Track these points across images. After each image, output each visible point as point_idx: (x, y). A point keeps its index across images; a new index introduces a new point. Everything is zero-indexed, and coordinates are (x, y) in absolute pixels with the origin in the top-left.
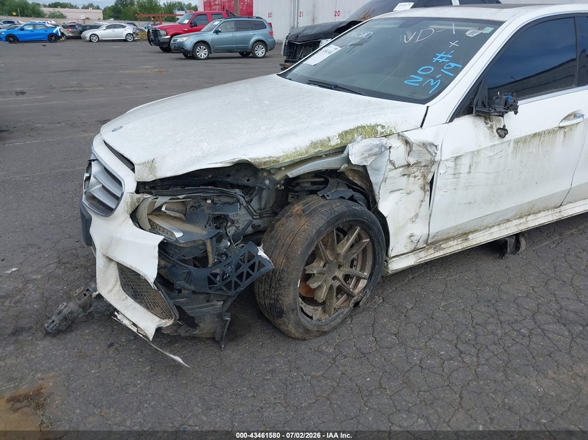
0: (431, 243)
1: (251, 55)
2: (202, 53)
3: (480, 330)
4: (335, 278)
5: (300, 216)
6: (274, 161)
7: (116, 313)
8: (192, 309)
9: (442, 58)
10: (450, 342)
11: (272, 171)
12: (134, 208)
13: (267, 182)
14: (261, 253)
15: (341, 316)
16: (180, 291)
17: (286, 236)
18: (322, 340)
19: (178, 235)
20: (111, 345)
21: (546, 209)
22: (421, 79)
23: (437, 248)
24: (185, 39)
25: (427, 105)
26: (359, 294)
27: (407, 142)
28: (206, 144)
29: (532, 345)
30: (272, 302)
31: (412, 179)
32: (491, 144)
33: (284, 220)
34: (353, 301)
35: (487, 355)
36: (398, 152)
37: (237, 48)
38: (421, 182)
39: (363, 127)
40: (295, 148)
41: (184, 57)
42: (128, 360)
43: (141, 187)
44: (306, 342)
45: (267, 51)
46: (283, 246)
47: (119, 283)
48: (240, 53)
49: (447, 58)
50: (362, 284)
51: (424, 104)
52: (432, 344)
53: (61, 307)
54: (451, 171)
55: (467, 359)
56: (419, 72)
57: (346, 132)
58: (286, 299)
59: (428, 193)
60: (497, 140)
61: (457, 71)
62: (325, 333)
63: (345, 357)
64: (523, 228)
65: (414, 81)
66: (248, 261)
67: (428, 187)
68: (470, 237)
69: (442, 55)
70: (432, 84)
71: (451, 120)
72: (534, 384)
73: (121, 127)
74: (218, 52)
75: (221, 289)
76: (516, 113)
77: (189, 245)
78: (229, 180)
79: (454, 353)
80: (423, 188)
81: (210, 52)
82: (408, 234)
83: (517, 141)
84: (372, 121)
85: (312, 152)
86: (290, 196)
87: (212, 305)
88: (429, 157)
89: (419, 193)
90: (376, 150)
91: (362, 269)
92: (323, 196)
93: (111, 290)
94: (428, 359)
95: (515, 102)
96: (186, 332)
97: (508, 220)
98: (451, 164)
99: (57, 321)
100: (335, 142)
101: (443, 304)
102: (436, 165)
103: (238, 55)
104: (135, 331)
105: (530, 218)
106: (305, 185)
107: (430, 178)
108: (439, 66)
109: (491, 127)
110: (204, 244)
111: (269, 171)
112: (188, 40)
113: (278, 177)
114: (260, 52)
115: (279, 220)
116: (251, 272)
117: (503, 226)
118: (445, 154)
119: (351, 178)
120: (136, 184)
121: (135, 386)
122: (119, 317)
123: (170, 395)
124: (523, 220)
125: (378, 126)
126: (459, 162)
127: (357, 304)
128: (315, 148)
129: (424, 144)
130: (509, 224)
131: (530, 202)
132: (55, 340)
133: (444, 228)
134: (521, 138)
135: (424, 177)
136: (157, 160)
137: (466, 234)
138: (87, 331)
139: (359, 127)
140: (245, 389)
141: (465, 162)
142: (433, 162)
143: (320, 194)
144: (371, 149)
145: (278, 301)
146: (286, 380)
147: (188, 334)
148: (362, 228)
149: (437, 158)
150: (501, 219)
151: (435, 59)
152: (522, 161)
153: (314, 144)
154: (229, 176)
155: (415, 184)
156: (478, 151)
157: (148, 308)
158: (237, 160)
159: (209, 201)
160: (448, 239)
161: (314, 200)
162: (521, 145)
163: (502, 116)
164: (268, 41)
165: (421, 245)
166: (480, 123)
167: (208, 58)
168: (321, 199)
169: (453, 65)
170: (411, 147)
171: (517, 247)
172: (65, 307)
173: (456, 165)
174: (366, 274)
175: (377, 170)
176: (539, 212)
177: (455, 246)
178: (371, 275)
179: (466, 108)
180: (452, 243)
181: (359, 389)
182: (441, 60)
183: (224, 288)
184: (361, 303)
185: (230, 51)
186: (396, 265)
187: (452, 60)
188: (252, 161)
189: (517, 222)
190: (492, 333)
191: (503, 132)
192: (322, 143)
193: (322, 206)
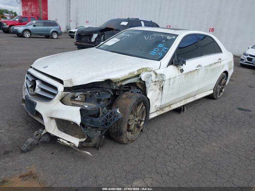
0: (161, 109)
1: (51, 37)
2: (27, 35)
3: (182, 136)
4: (135, 121)
5: (126, 99)
6: (118, 79)
7: (58, 139)
8: (91, 134)
9: (161, 46)
10: (174, 140)
11: (117, 83)
12: (62, 97)
13: (115, 87)
14: (118, 111)
15: (138, 135)
16: (87, 128)
17: (123, 106)
18: (132, 144)
19: (86, 107)
20: (53, 153)
21: (191, 97)
22: (155, 53)
23: (163, 110)
24: (18, 28)
25: (160, 61)
26: (142, 127)
27: (156, 74)
28: (91, 73)
29: (198, 139)
30: (118, 130)
31: (156, 86)
32: (179, 75)
33: (120, 100)
34: (140, 130)
35: (186, 143)
36: (153, 77)
37: (44, 34)
38: (159, 87)
39: (144, 68)
40: (124, 75)
41: (17, 36)
42: (63, 158)
43: (66, 89)
44: (128, 145)
45: (58, 36)
46: (122, 109)
47: (57, 127)
48: (45, 36)
49: (163, 46)
50: (143, 123)
51: (159, 61)
52: (169, 141)
53: (29, 140)
54: (168, 83)
55: (181, 145)
56: (154, 50)
57: (139, 70)
58: (124, 129)
59: (161, 91)
60: (180, 73)
61: (167, 51)
62: (133, 141)
63: (143, 148)
64: (186, 103)
65: (153, 53)
66: (114, 115)
67: (161, 89)
68: (171, 106)
69: (161, 45)
70: (160, 54)
71: (167, 67)
72: (202, 150)
73: (47, 67)
74: (34, 35)
75: (104, 126)
76: (185, 64)
77: (93, 110)
78: (100, 86)
79: (177, 143)
80: (160, 89)
81: (31, 35)
82: (155, 105)
83: (186, 74)
84: (146, 66)
85: (130, 76)
86: (117, 92)
87: (97, 133)
88: (162, 79)
89: (158, 91)
90: (149, 76)
91: (142, 118)
92: (132, 92)
93: (54, 130)
94: (169, 146)
95: (185, 61)
96: (86, 144)
97: (182, 101)
98: (168, 81)
99: (26, 146)
100: (136, 73)
101: (167, 129)
102: (164, 81)
103: (44, 37)
104: (69, 145)
105: (187, 100)
106: (123, 88)
107: (162, 86)
108: (161, 49)
109: (178, 69)
110: (99, 109)
111: (115, 83)
112: (20, 29)
113: (118, 85)
114: (55, 36)
115: (118, 100)
116: (114, 118)
117: (180, 103)
118: (167, 78)
119: (138, 86)
120: (63, 88)
121: (71, 166)
122: (61, 140)
123: (86, 167)
124: (185, 100)
125: (148, 68)
126: (170, 80)
127: (142, 131)
128: (130, 75)
129: (161, 74)
130: (182, 102)
131: (188, 94)
132: (26, 154)
133: (165, 103)
134: (186, 73)
135: (160, 85)
136: (73, 79)
137: (170, 105)
138: (39, 150)
139: (142, 68)
140: (113, 162)
141: (172, 80)
142: (163, 80)
143: (130, 91)
144: (147, 76)
145: (120, 129)
146: (126, 157)
147: (86, 145)
148: (144, 103)
149: (164, 79)
150: (180, 100)
151: (159, 46)
152: (186, 81)
153: (130, 74)
154: (99, 85)
155: (157, 88)
156: (175, 77)
157: (72, 136)
158: (107, 79)
159: (97, 94)
160: (165, 107)
161: (129, 93)
162: (186, 75)
163: (182, 65)
164: (59, 32)
165: (158, 109)
166: (175, 67)
167: (30, 37)
168: (131, 93)
169: (165, 48)
170: (157, 75)
171: (184, 110)
172: (30, 140)
173: (169, 81)
174: (144, 119)
175: (148, 83)
176: (190, 98)
177: (167, 110)
178: (145, 120)
179: (171, 63)
180: (166, 108)
181: (152, 157)
182: (161, 47)
183: (105, 125)
184: (143, 130)
185: (41, 35)
186: (152, 116)
187: (165, 47)
188: (112, 79)
189: (184, 101)
190: (186, 137)
191: (182, 71)
192: (132, 73)
193: (133, 95)
